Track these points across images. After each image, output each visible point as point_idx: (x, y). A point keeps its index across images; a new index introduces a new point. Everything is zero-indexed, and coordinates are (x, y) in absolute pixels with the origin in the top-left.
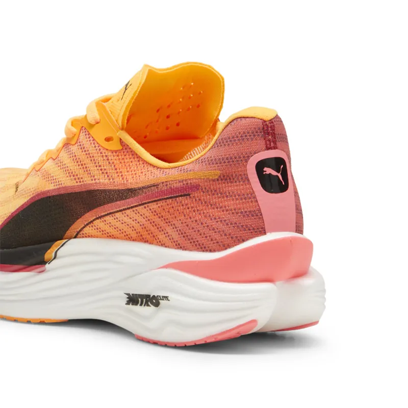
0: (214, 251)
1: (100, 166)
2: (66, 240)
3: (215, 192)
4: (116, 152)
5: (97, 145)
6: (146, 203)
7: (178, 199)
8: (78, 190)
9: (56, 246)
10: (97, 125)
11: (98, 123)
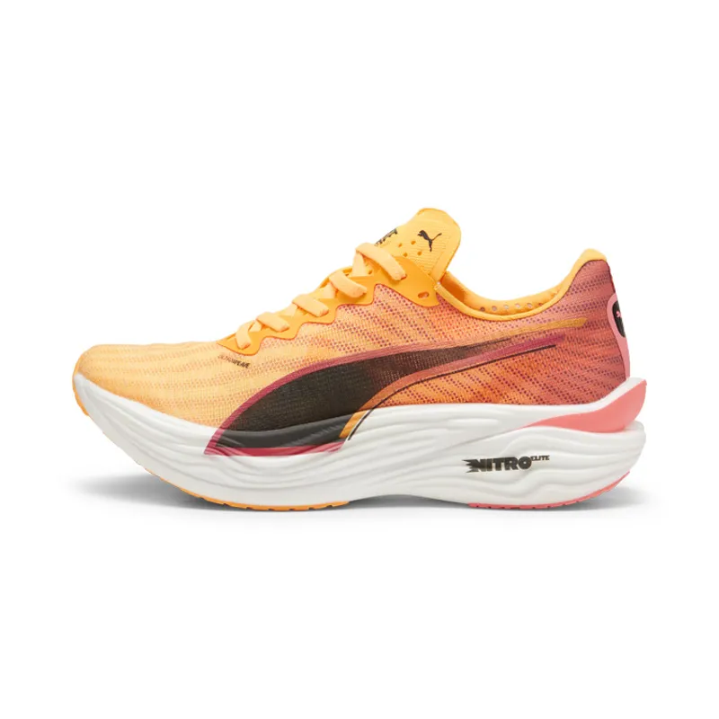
0: (588, 402)
1: (416, 325)
2: (367, 412)
3: (580, 341)
4: (432, 308)
5: (409, 303)
6: (498, 360)
7: (542, 351)
8: (382, 354)
9: (356, 419)
10: (403, 281)
11: (402, 279)
